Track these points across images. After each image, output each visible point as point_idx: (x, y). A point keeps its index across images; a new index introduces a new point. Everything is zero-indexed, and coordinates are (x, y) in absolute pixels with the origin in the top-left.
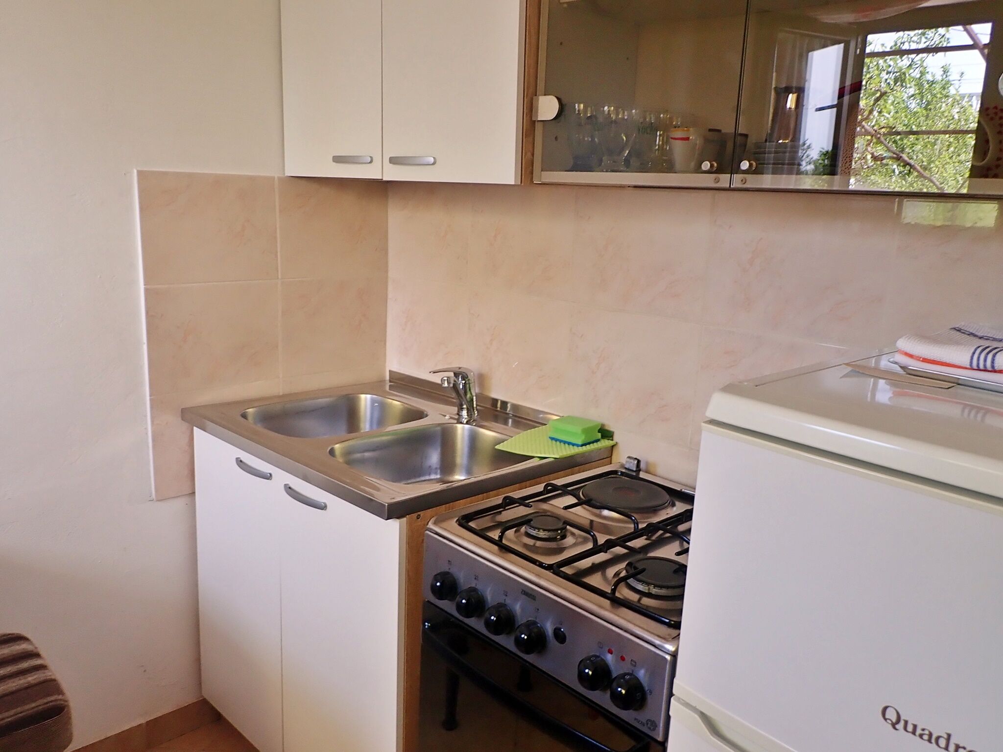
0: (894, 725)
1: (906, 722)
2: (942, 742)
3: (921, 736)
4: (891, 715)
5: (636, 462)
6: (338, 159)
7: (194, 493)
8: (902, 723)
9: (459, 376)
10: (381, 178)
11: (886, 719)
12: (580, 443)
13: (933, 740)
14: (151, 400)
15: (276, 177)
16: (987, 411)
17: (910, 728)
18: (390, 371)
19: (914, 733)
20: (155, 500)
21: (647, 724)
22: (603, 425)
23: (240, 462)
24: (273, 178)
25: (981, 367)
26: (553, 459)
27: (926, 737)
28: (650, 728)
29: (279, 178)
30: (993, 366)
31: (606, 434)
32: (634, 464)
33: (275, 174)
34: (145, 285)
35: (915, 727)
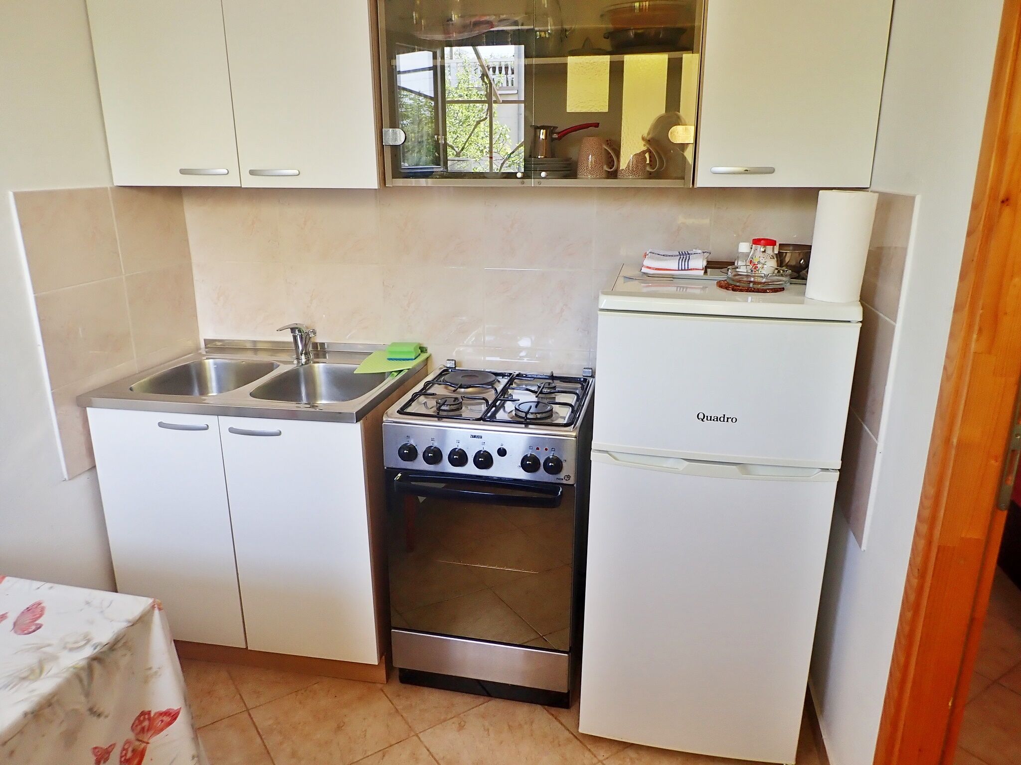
0: (702, 420)
1: (707, 416)
2: (722, 419)
3: (714, 420)
4: (701, 416)
5: (454, 362)
6: (183, 172)
7: (94, 467)
8: (706, 417)
9: (295, 331)
10: (240, 186)
11: (699, 419)
12: (414, 358)
13: (718, 420)
14: (53, 394)
15: (109, 188)
16: (687, 288)
17: (709, 418)
18: (205, 340)
19: (711, 420)
20: (67, 479)
21: (565, 478)
22: (419, 344)
23: (161, 425)
24: (107, 188)
25: (683, 269)
26: (407, 370)
27: (715, 420)
28: (566, 480)
29: (111, 188)
30: (688, 268)
31: (423, 350)
32: (453, 363)
33: (108, 185)
34: (34, 294)
35: (711, 417)
